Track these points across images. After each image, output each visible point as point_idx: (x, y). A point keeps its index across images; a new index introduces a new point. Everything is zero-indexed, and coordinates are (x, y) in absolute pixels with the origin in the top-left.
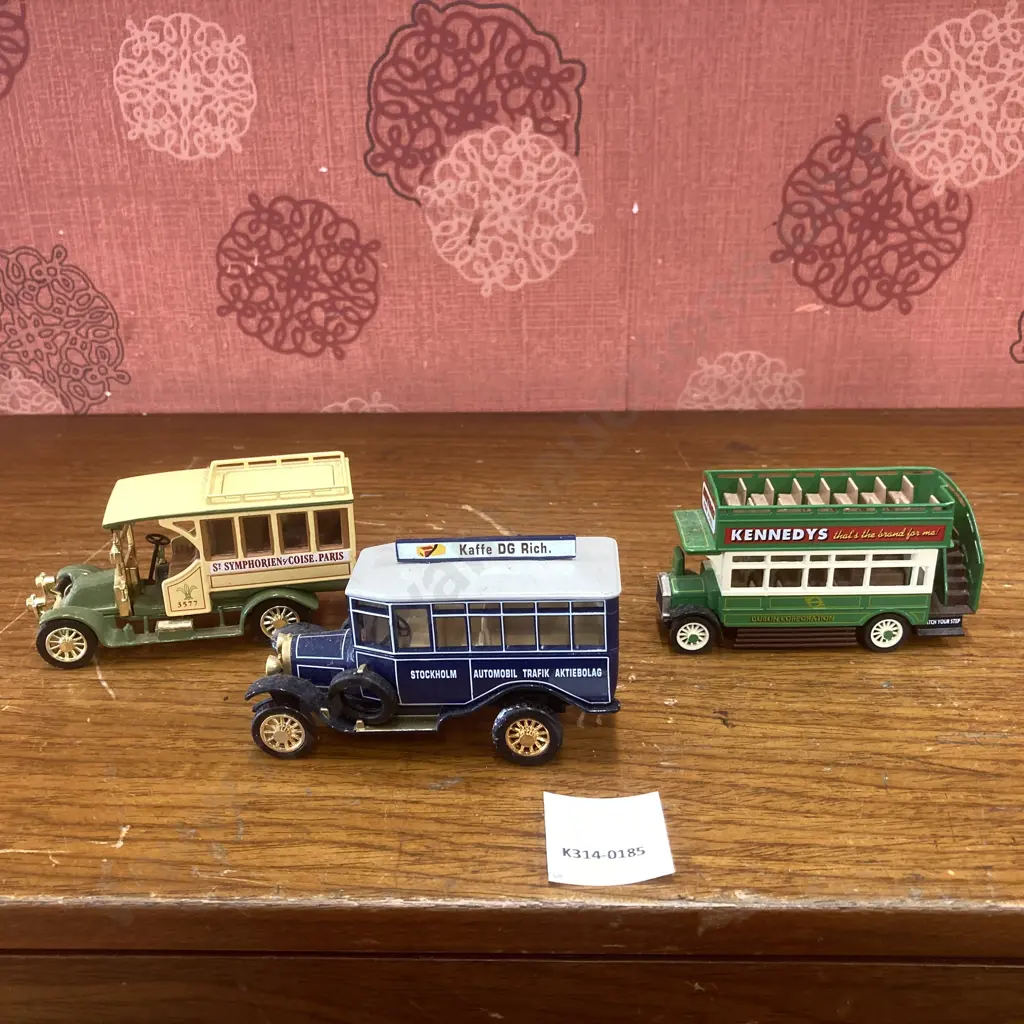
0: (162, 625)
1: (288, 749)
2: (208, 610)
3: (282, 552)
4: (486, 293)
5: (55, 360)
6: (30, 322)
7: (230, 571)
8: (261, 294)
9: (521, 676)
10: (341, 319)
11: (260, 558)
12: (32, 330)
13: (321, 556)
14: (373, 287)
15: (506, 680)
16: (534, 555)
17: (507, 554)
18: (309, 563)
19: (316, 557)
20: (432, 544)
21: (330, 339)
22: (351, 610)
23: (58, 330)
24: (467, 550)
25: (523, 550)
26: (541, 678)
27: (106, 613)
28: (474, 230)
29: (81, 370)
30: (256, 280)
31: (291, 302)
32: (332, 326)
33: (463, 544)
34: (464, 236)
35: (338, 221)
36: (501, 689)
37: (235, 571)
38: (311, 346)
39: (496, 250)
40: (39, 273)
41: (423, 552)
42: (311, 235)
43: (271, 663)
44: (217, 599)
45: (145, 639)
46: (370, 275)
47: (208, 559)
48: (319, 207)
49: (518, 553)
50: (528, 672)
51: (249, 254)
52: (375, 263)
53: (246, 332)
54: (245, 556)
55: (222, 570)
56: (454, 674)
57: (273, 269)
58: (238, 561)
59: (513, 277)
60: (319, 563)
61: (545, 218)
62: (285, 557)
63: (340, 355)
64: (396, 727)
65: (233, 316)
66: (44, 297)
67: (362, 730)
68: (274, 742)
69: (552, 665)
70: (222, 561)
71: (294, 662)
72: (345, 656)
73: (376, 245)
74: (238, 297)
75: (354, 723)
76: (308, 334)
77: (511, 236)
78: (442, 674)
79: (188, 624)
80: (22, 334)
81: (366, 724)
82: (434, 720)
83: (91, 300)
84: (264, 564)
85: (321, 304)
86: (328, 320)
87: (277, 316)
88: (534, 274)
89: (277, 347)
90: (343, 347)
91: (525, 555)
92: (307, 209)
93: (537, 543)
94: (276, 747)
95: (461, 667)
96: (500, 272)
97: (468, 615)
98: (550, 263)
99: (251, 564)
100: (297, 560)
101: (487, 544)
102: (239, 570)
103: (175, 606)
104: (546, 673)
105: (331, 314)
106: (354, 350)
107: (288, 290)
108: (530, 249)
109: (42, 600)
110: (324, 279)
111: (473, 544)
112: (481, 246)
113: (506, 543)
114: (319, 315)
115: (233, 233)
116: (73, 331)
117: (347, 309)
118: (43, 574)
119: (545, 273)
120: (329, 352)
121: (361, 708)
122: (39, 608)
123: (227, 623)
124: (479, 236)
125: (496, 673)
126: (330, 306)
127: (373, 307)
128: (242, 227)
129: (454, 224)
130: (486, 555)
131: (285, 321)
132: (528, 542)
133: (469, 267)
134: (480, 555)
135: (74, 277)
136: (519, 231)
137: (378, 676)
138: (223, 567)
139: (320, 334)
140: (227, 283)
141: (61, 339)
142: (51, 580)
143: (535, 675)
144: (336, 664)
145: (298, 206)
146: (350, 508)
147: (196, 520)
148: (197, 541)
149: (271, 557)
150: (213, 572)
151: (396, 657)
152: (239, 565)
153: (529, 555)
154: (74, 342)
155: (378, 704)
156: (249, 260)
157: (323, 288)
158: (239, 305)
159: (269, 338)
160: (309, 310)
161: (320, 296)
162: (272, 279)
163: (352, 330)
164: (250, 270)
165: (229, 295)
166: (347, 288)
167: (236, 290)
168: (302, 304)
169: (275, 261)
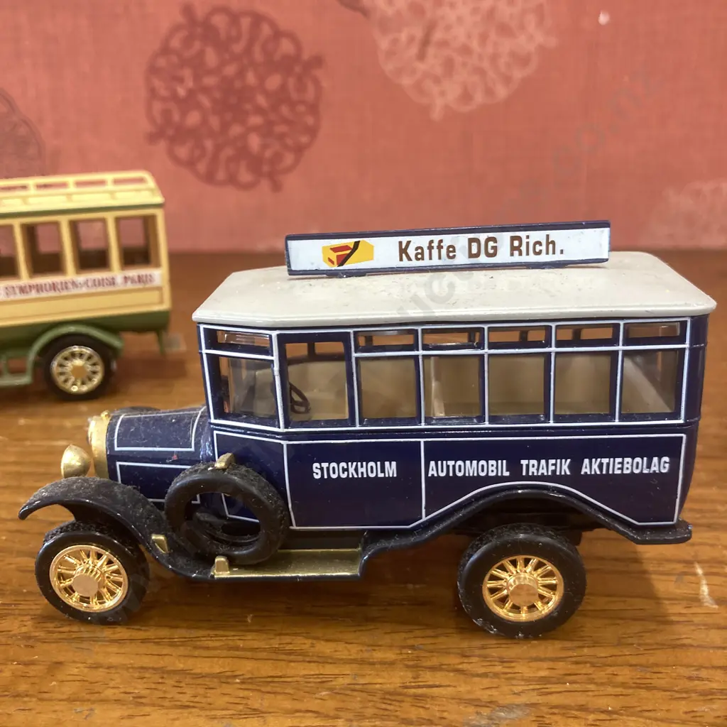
1: (95, 606)
4: (437, 114)
8: (193, 118)
9: (516, 471)
10: (277, 147)
11: (50, 281)
13: (126, 279)
14: (314, 109)
15: (488, 480)
16: (532, 258)
17: (483, 259)
19: (119, 279)
20: (350, 242)
21: (266, 168)
22: (204, 351)
24: (411, 251)
25: (513, 249)
26: (554, 477)
28: (426, 42)
30: (188, 103)
31: (225, 126)
32: (268, 154)
33: (404, 239)
34: (414, 50)
35: (278, 34)
36: (477, 498)
37: (19, 297)
38: (245, 176)
39: (449, 65)
41: (334, 256)
42: (248, 50)
43: (71, 458)
46: (310, 94)
48: (258, 19)
49: (504, 256)
50: (532, 466)
52: (317, 82)
53: (177, 161)
54: (31, 278)
56: (391, 469)
57: (206, 90)
58: (21, 284)
59: (466, 96)
61: (505, 30)
62: (81, 278)
63: (277, 187)
64: (285, 569)
65: (164, 144)
67: (226, 574)
68: (70, 590)
69: (577, 452)
70: (2, 284)
71: (113, 457)
72: (197, 444)
73: (318, 61)
74: (169, 122)
75: (212, 563)
76: (243, 164)
77: (466, 50)
78: (369, 470)
81: (233, 563)
82: (351, 559)
85: (255, 129)
86: (264, 147)
87: (209, 144)
88: (489, 92)
89: (209, 178)
90: (280, 177)
91: (517, 258)
92: (245, 22)
93: (539, 235)
94: (73, 601)
95: (406, 456)
96: (452, 91)
97: (421, 352)
98: (507, 80)
99: (39, 288)
100: (96, 283)
101: (448, 239)
102: (24, 296)
104: (564, 467)
105: (268, 140)
106: (292, 182)
107: (222, 113)
108: (486, 65)
110: (261, 100)
111: (423, 241)
112: (433, 62)
113: (483, 237)
114: (255, 142)
115: (165, 50)
117: (285, 135)
119: (502, 92)
120: (265, 184)
121: (224, 537)
124: (431, 51)
125: (471, 468)
126: (266, 131)
127: (313, 132)
128: (175, 43)
129: (403, 37)
130: (445, 261)
131: (218, 149)
132: (523, 234)
133: (418, 87)
134: (435, 262)
136: (475, 44)
137: (253, 475)
138: (4, 292)
139: (256, 164)
140: (157, 107)
143: (543, 471)
144: (182, 459)
145: (234, 18)
146: (159, 214)
149: (63, 279)
151: (287, 436)
152: (23, 290)
153: (524, 259)
155: (254, 529)
156: (181, 81)
157: (259, 110)
158: (170, 132)
159: (202, 167)
160: (243, 137)
161: (256, 120)
162: (205, 101)
163: (289, 159)
164: (181, 92)
165: (159, 119)
166: (285, 110)
167: (166, 114)
168: (236, 130)
169: (210, 81)
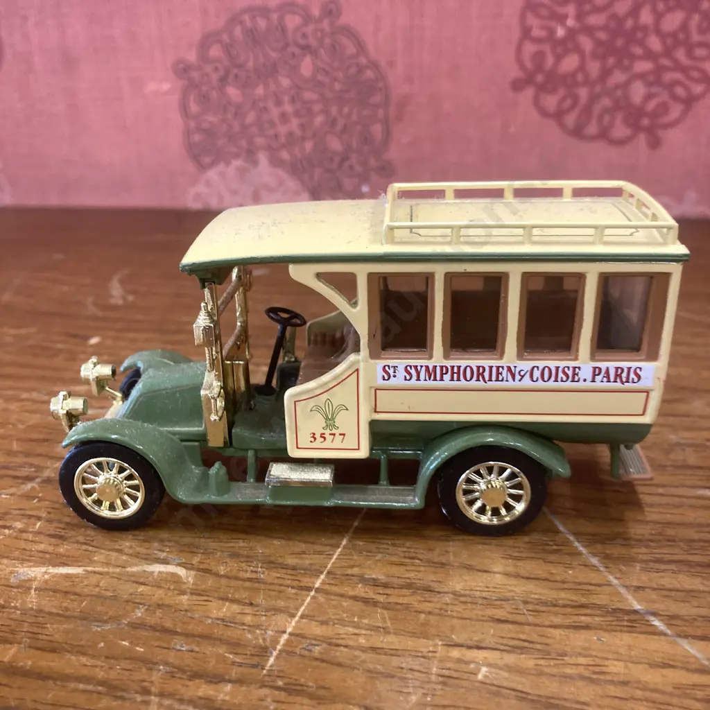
0: (279, 471)
2: (363, 453)
3: (520, 356)
5: (309, 146)
6: (286, 99)
7: (413, 382)
8: (570, 63)
10: (664, 96)
11: (474, 363)
12: (288, 108)
13: (596, 372)
18: (569, 384)
19: (586, 372)
21: (645, 122)
23: (317, 107)
27: (186, 438)
29: (337, 159)
30: (568, 45)
32: (651, 105)
37: (422, 383)
38: (620, 130)
40: (304, 36)
44: (381, 433)
45: (246, 493)
47: (374, 355)
51: (561, 10)
53: (543, 112)
54: (446, 357)
55: (398, 380)
57: (589, 30)
58: (431, 364)
60: (589, 385)
62: (525, 365)
63: (655, 143)
65: (529, 92)
66: (307, 67)
70: (401, 362)
74: (539, 67)
76: (619, 117)
79: (324, 476)
80: (275, 113)
83: (361, 69)
84: (480, 375)
85: (642, 76)
86: (649, 97)
87: (583, 93)
89: (577, 133)
90: (661, 133)
99: (456, 373)
100: (547, 374)
102: (431, 383)
103: (305, 440)
105: (654, 90)
106: (673, 137)
107: (603, 58)
109: (77, 404)
110: (655, 43)
114: (638, 91)
116: (334, 110)
117: (676, 83)
118: (94, 359)
120: (642, 139)
122: (72, 417)
123: (393, 481)
126: (654, 79)
131: (593, 98)
135: (345, 41)
138: (401, 373)
139: (634, 117)
140: (530, 48)
141: (319, 120)
142: (106, 370)
147: (362, 272)
148: (359, 316)
149: (495, 363)
150: (381, 383)
152: (431, 373)
154: (333, 123)
156: (562, 19)
157: (650, 55)
158: (540, 78)
159: (570, 120)
160: (626, 85)
161: (644, 66)
162: (587, 44)
163: (676, 111)
164: (560, 32)
165: (529, 65)
166: (681, 55)
167: (539, 57)
168: (618, 77)
169: (595, 20)
